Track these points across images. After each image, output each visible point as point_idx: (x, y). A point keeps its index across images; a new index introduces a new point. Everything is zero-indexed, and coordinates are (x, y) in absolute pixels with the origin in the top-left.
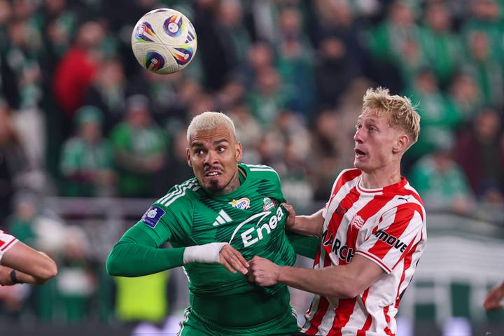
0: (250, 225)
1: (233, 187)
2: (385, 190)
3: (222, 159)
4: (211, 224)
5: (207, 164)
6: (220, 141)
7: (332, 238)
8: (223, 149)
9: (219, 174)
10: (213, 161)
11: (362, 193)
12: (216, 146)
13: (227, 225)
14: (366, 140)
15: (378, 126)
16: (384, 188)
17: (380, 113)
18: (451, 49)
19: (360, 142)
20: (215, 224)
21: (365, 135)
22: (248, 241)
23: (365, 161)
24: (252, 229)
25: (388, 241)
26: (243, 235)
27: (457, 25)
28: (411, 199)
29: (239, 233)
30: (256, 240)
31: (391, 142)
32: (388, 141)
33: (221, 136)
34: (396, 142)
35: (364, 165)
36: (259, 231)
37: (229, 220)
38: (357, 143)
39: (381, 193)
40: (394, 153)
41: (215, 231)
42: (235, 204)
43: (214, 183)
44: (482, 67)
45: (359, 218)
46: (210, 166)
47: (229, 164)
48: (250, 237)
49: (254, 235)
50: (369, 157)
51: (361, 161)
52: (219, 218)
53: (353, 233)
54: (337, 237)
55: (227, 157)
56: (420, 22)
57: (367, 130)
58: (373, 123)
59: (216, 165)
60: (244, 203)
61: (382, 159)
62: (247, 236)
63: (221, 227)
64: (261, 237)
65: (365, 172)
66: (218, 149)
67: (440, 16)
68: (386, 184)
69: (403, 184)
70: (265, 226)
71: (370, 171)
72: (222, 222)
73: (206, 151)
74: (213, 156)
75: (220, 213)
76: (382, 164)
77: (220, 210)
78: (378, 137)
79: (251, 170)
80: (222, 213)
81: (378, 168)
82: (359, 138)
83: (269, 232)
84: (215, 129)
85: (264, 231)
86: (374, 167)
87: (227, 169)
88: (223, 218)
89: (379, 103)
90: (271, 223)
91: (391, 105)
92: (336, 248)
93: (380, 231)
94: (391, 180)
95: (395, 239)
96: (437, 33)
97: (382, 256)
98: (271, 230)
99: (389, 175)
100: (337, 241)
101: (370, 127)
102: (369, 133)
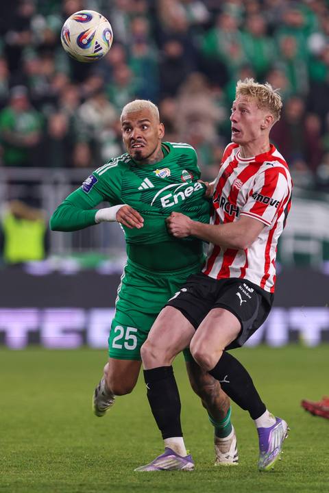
0: (168, 192)
1: (156, 159)
2: (257, 158)
3: (145, 136)
4: (137, 188)
5: (132, 139)
6: (143, 121)
7: (219, 197)
8: (146, 127)
9: (142, 146)
10: (137, 136)
11: (240, 162)
12: (140, 124)
13: (150, 190)
14: (239, 121)
15: (249, 109)
16: (256, 157)
17: (249, 98)
18: (266, 50)
19: (235, 122)
20: (140, 188)
21: (239, 116)
22: (166, 204)
23: (240, 137)
24: (170, 195)
25: (264, 201)
26: (162, 199)
27: (271, 31)
28: (277, 164)
29: (159, 197)
30: (172, 204)
31: (259, 120)
32: (256, 121)
33: (145, 116)
34: (263, 121)
35: (239, 140)
36: (176, 197)
37: (152, 186)
38: (232, 123)
39: (254, 161)
40: (262, 129)
41: (140, 194)
42: (158, 173)
43: (138, 153)
44: (290, 64)
45: (239, 181)
46: (135, 141)
47: (150, 139)
48: (168, 201)
49: (171, 200)
50: (243, 134)
51: (236, 137)
52: (143, 184)
53: (234, 192)
54: (222, 195)
55: (149, 134)
56: (242, 28)
57: (240, 112)
58: (244, 107)
59: (139, 139)
60: (166, 172)
61: (252, 134)
62: (165, 200)
63: (144, 191)
64: (176, 201)
65: (242, 145)
66: (142, 127)
67: (257, 23)
68: (258, 154)
69: (271, 152)
70: (181, 193)
71: (245, 144)
72: (146, 187)
73: (132, 129)
74: (137, 132)
75: (145, 180)
76: (253, 138)
77: (145, 177)
78: (249, 117)
79: (174, 147)
80: (146, 180)
81: (250, 142)
82: (234, 118)
83: (183, 198)
84: (141, 111)
85: (179, 197)
86: (247, 141)
87: (149, 143)
88: (147, 184)
89: (247, 91)
90: (186, 191)
91: (257, 91)
92: (222, 204)
93: (256, 194)
94: (262, 151)
95: (269, 199)
96: (256, 37)
97: (261, 213)
98: (186, 197)
99: (260, 147)
100: (223, 198)
101: (243, 110)
102: (241, 114)
